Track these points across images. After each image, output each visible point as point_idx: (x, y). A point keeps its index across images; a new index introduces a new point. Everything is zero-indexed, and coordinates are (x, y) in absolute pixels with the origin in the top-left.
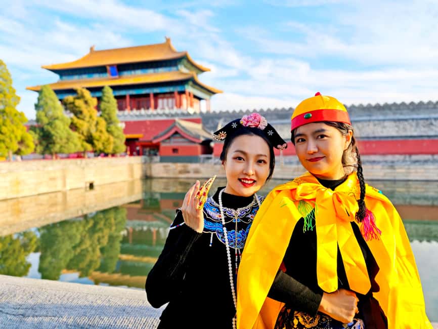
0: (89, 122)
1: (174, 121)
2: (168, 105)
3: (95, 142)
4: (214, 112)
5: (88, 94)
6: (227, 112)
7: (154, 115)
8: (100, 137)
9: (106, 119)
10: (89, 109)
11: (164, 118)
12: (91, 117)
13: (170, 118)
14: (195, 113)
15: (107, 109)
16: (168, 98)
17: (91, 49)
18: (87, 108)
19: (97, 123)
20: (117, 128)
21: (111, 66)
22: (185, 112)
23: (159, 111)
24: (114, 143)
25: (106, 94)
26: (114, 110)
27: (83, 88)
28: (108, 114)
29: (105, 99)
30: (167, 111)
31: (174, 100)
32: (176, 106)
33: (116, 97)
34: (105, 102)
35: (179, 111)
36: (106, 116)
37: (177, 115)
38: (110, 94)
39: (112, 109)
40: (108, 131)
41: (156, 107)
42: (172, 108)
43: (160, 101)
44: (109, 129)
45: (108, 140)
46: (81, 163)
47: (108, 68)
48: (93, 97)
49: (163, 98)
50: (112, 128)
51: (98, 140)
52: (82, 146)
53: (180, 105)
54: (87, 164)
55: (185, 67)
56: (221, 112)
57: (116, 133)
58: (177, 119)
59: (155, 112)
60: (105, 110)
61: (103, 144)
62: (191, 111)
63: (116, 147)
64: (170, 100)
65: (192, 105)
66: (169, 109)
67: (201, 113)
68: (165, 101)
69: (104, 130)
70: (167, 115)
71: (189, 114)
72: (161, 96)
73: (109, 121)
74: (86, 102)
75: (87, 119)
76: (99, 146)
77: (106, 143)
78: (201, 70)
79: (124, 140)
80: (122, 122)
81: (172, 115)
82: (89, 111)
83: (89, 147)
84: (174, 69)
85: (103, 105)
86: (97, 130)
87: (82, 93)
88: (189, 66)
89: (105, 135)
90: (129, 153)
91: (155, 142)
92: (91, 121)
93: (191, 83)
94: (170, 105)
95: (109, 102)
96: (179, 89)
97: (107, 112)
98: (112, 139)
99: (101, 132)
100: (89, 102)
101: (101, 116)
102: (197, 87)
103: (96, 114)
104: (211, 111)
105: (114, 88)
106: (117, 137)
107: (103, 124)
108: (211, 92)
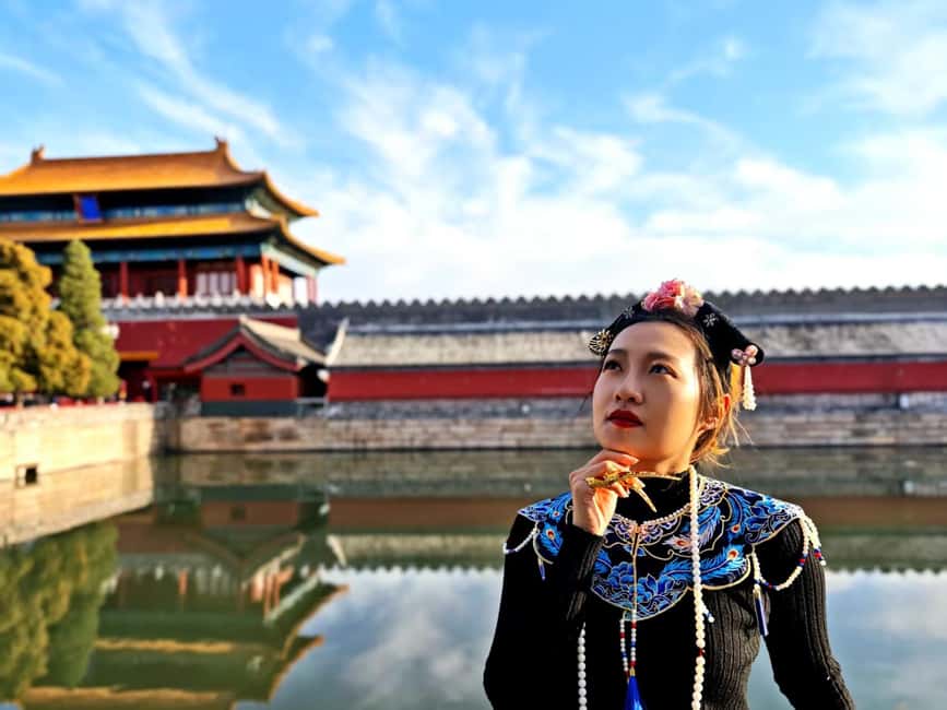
0: (28, 322)
1: (237, 323)
2: (219, 286)
3: (46, 371)
4: (327, 304)
5: (28, 258)
6: (356, 305)
7: (187, 310)
8: (57, 358)
9: (72, 318)
10: (30, 292)
11: (210, 316)
12: (34, 311)
13: (225, 317)
14: (283, 306)
15: (77, 293)
16: (219, 271)
17: (36, 155)
18: (24, 290)
19: (51, 326)
20: (99, 337)
21: (85, 195)
22: (259, 302)
23: (200, 300)
24: (93, 372)
25: (74, 259)
26: (92, 297)
27: (17, 242)
28: (78, 305)
29: (72, 270)
30: (217, 301)
31: (235, 277)
32: (239, 287)
33: (97, 266)
34: (72, 276)
35: (245, 301)
36: (73, 310)
37: (239, 309)
38: (84, 259)
39: (88, 293)
40: (78, 345)
41: (191, 292)
42: (230, 293)
43: (201, 279)
44: (79, 340)
45: (77, 365)
46: (7, 419)
47: (77, 200)
48: (42, 264)
49: (208, 272)
50: (88, 336)
51: (51, 366)
52: (11, 378)
53: (246, 287)
54: (21, 422)
55: (262, 204)
56: (342, 305)
57: (97, 349)
58: (243, 318)
59: (188, 302)
60: (70, 295)
61: (65, 374)
62: (274, 301)
63: (96, 382)
64: (225, 277)
65: (274, 288)
66: (222, 294)
67: (297, 306)
68: (214, 277)
69: (67, 342)
70: (217, 310)
71: (267, 308)
72: (206, 266)
73: (81, 323)
74: (24, 277)
75: (25, 315)
76: (55, 378)
77: (72, 373)
78: (295, 213)
79: (115, 366)
80: (111, 323)
81: (231, 310)
82: (30, 298)
83: (29, 382)
84: (236, 207)
85: (64, 284)
86: (49, 341)
87: (14, 254)
88: (269, 202)
89: (70, 354)
90: (123, 395)
91: (190, 368)
92: (35, 319)
93: (273, 240)
94: (225, 288)
95: (80, 277)
96: (248, 251)
97: (74, 300)
98: (87, 363)
99: (60, 345)
100: (33, 276)
101: (59, 308)
102: (287, 248)
103: (47, 304)
104: (320, 301)
105: (95, 246)
106: (100, 359)
107: (65, 328)
108: (318, 262)
